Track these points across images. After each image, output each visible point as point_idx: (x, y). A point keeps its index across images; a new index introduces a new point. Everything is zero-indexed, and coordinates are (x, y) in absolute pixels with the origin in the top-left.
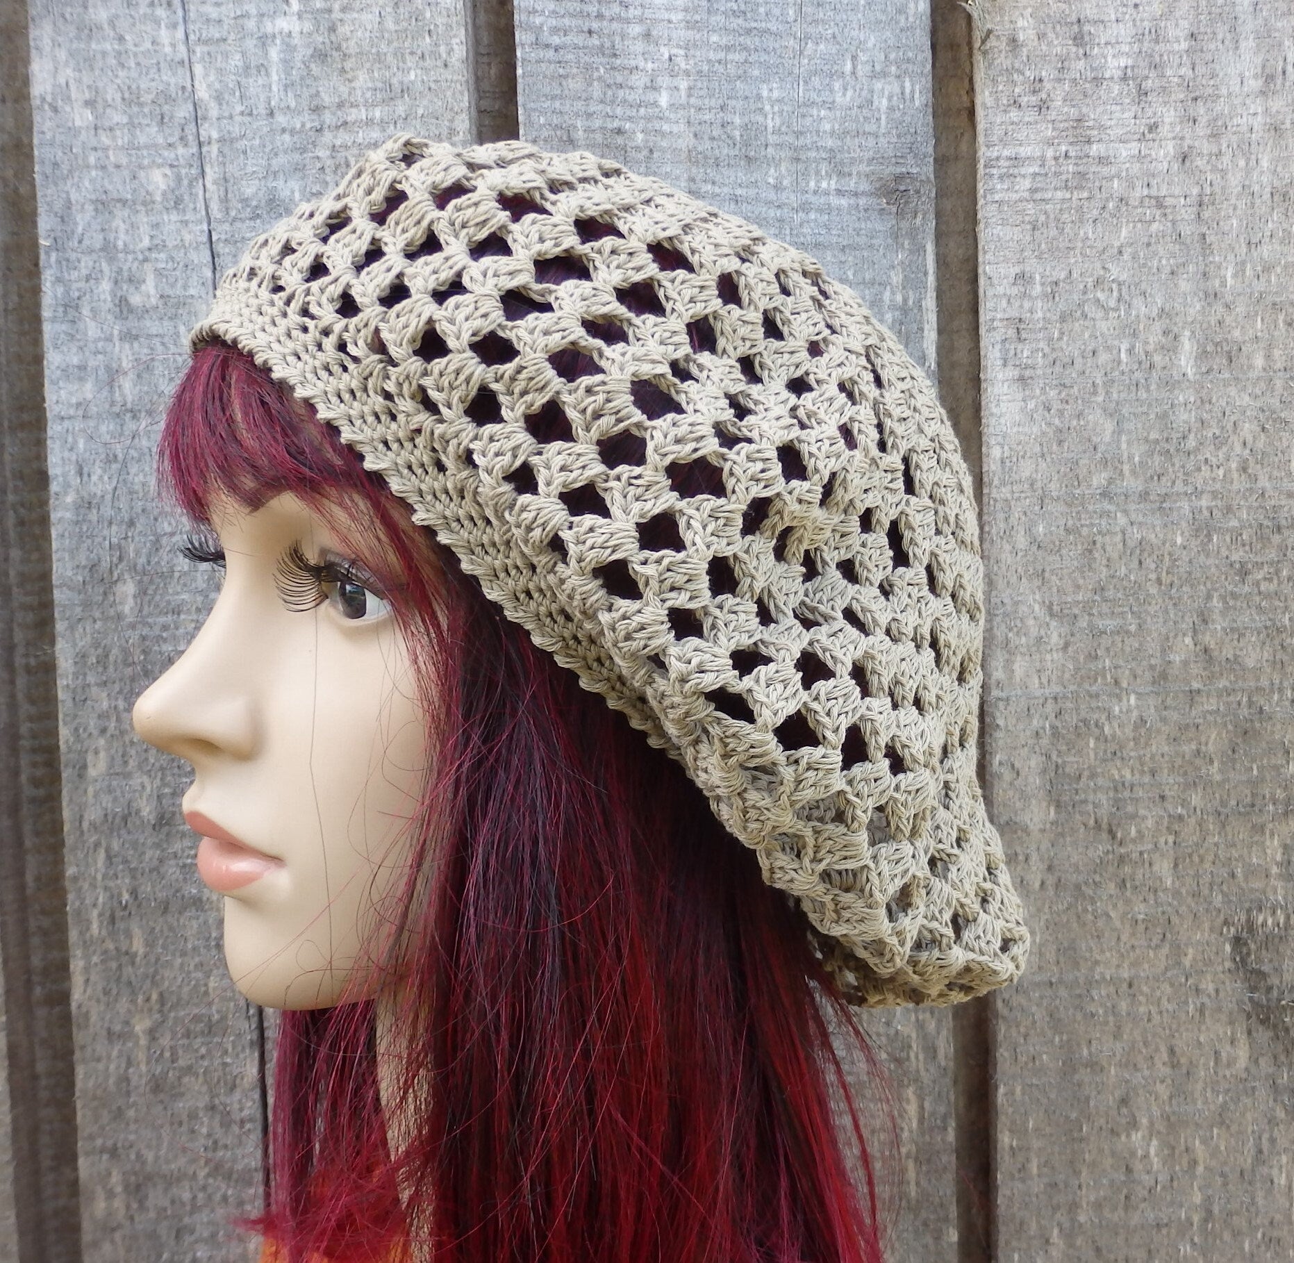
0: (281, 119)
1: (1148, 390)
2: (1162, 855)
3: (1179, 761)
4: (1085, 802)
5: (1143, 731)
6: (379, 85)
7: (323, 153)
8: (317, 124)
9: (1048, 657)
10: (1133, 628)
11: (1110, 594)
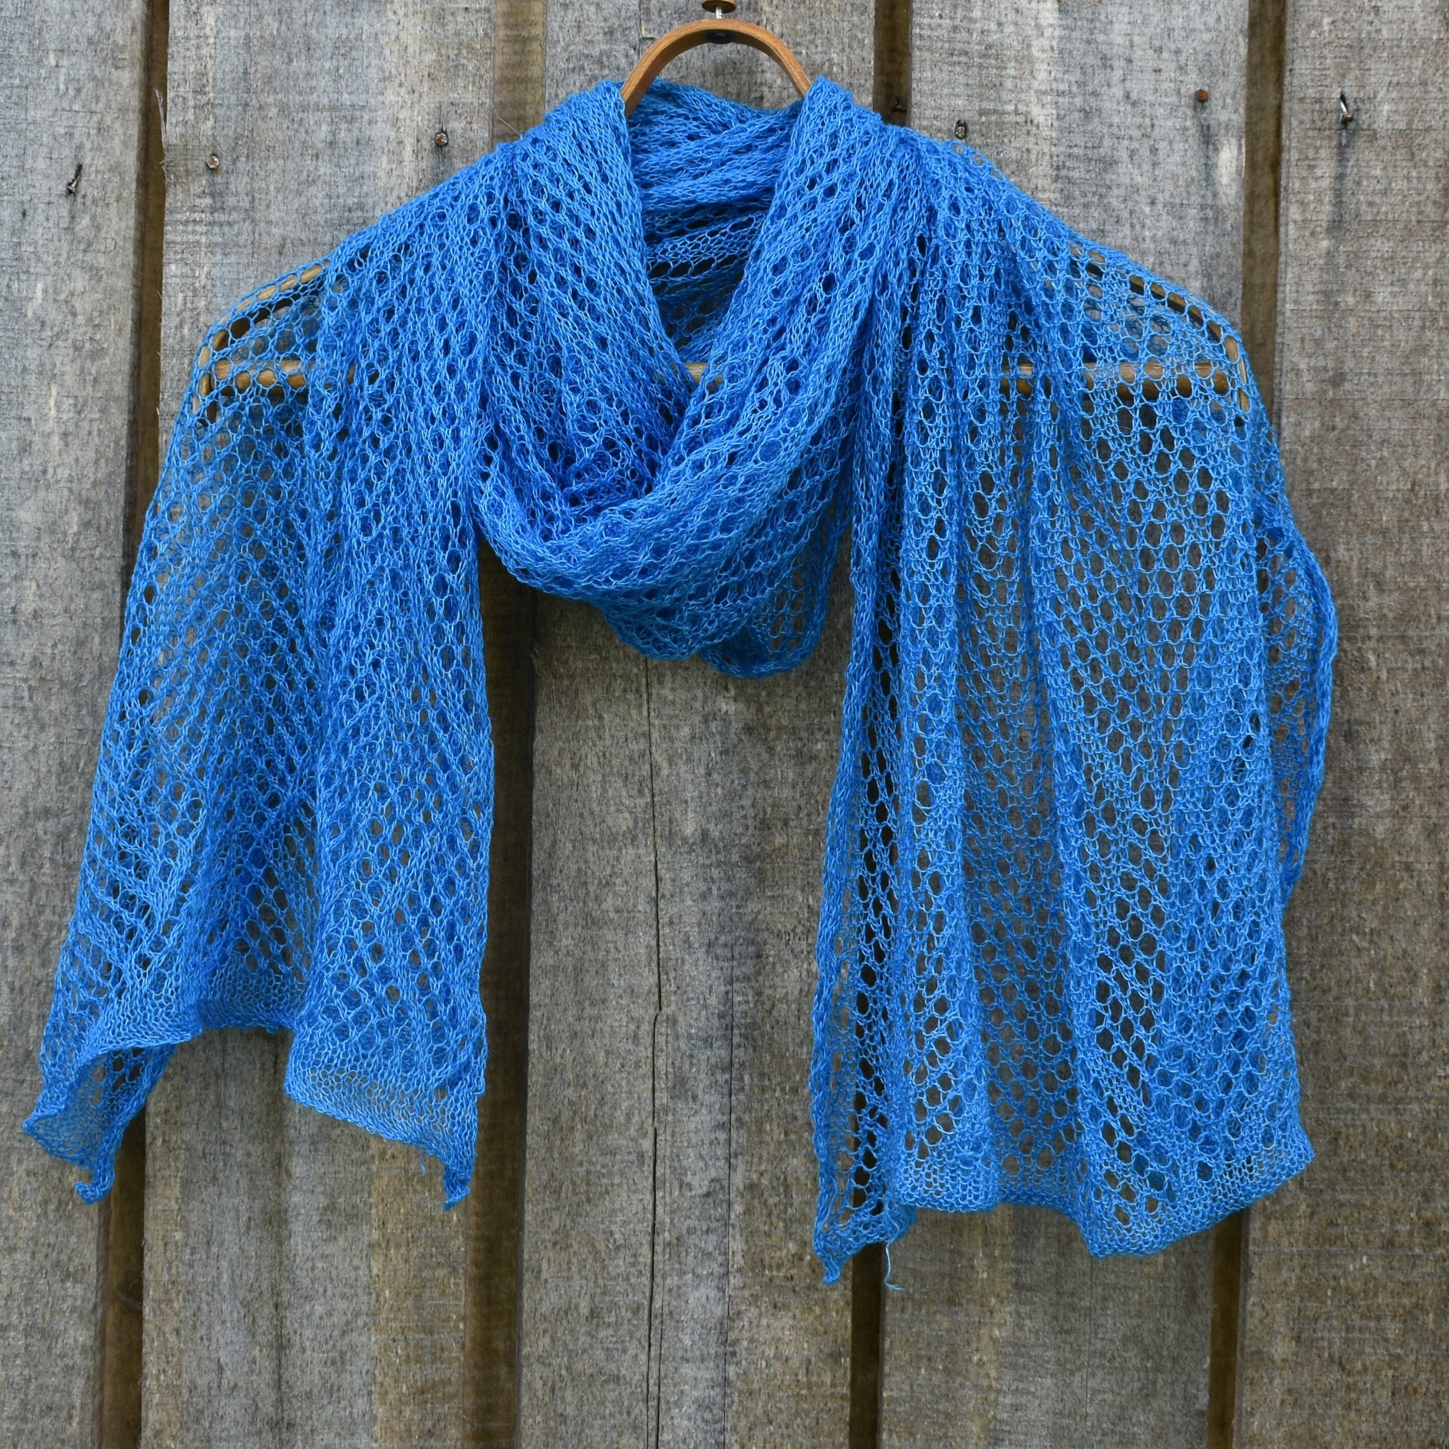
1: (1391, 1016)
2: (1383, 1386)
3: (1401, 1311)
4: (1322, 1338)
5: (1371, 1285)
6: (793, 752)
8: (743, 782)
9: (1297, 1222)
10: (1368, 1203)
11: (1351, 1174)
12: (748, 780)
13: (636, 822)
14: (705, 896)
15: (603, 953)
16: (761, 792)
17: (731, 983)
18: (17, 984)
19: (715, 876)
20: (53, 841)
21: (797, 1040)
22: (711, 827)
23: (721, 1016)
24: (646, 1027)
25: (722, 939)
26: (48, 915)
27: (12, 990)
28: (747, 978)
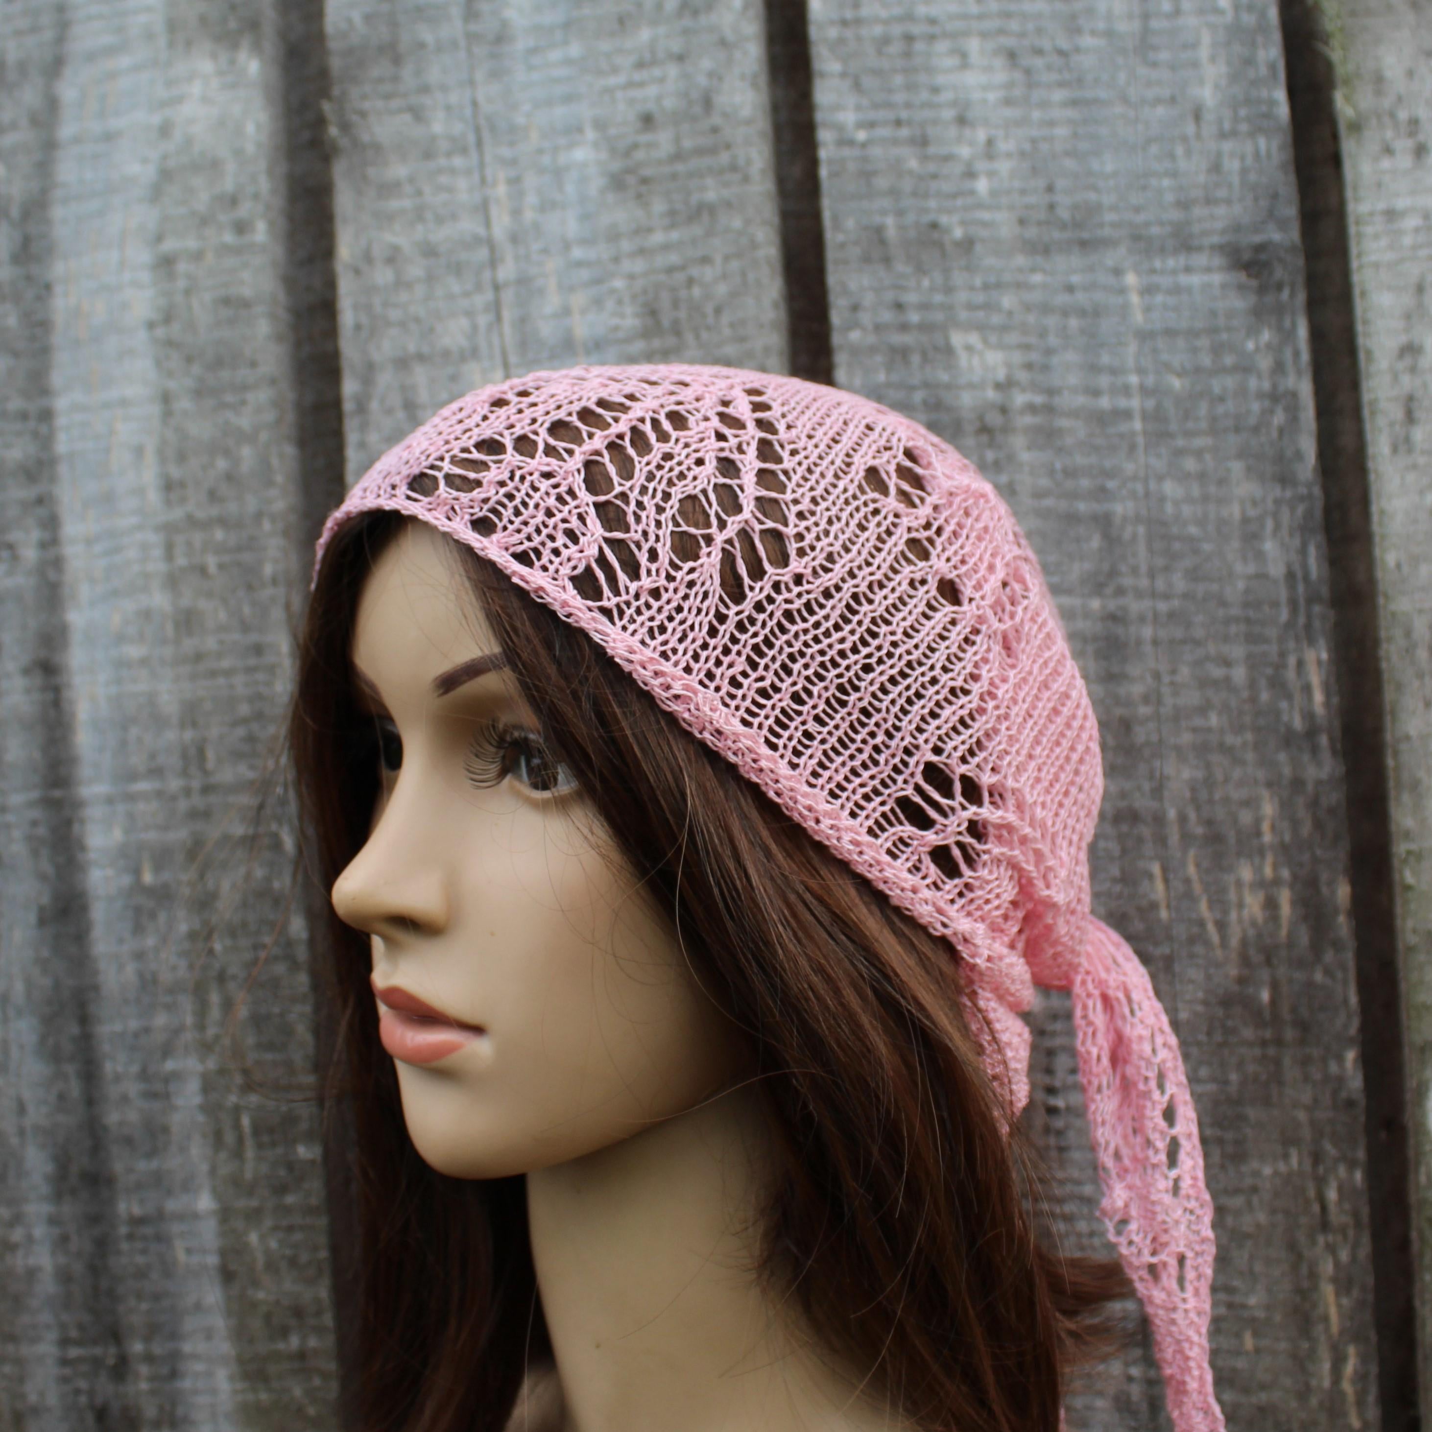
0: (577, 253)
7: (618, 283)
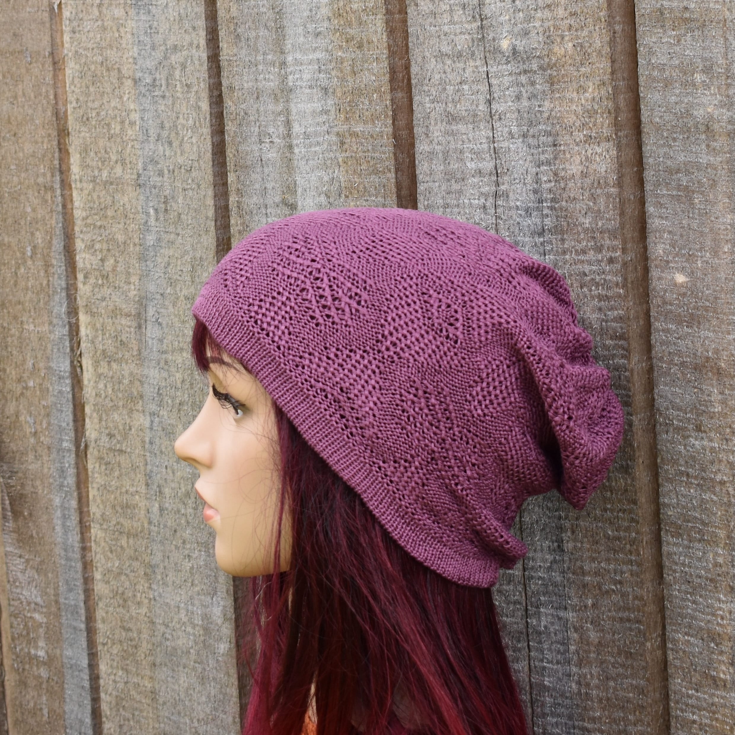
12: (537, 5)
13: (473, 41)
14: (518, 98)
15: (461, 143)
16: (547, 14)
17: (539, 167)
18: (171, 168)
19: (524, 82)
20: (180, 68)
21: (583, 212)
22: (518, 43)
23: (535, 192)
24: (491, 200)
25: (531, 131)
26: (181, 120)
27: (169, 171)
28: (548, 163)
